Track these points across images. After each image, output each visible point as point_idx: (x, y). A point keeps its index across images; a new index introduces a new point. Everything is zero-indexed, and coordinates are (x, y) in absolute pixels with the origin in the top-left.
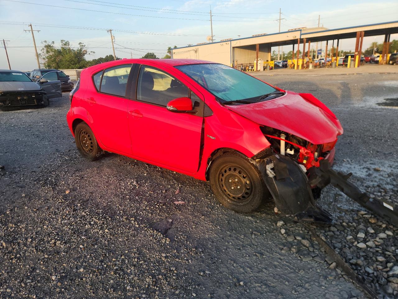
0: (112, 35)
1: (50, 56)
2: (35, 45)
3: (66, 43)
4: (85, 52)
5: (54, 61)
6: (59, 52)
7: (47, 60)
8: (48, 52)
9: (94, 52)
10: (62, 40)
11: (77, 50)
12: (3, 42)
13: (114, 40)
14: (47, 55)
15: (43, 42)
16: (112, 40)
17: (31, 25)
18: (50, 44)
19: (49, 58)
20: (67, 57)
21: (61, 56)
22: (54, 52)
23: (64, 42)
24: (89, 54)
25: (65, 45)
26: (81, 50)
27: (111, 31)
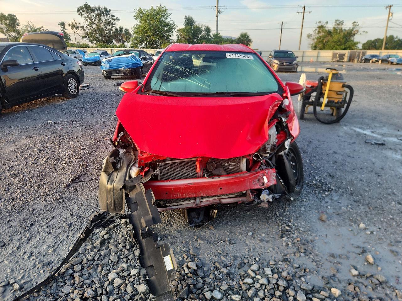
0: (391, 11)
1: (320, 36)
2: (302, 26)
3: (340, 23)
4: (356, 32)
5: (322, 41)
6: (329, 33)
7: (316, 40)
8: (319, 32)
9: (366, 32)
10: (337, 19)
11: (348, 30)
12: (281, 24)
13: (390, 18)
14: (317, 36)
15: (318, 23)
16: (389, 17)
17: (304, 7)
18: (323, 24)
19: (318, 39)
20: (336, 37)
21: (330, 37)
22: (324, 32)
23: (338, 22)
24: (360, 34)
25: (338, 24)
26: (352, 30)
27: (391, 6)
